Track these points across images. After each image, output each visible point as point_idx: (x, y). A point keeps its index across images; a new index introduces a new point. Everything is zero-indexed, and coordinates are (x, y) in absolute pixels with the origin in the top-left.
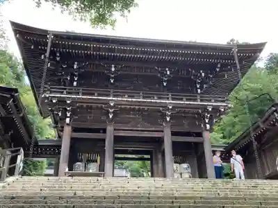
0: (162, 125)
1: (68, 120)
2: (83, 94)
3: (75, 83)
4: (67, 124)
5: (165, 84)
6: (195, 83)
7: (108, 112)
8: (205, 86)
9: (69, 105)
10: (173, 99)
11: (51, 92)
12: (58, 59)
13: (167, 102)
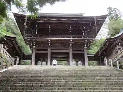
0: (69, 47)
1: (34, 47)
2: (39, 37)
3: (36, 33)
4: (34, 48)
5: (70, 32)
6: (82, 31)
7: (48, 43)
8: (86, 32)
9: (34, 41)
10: (72, 38)
11: (28, 37)
12: (30, 24)
13: (70, 39)
